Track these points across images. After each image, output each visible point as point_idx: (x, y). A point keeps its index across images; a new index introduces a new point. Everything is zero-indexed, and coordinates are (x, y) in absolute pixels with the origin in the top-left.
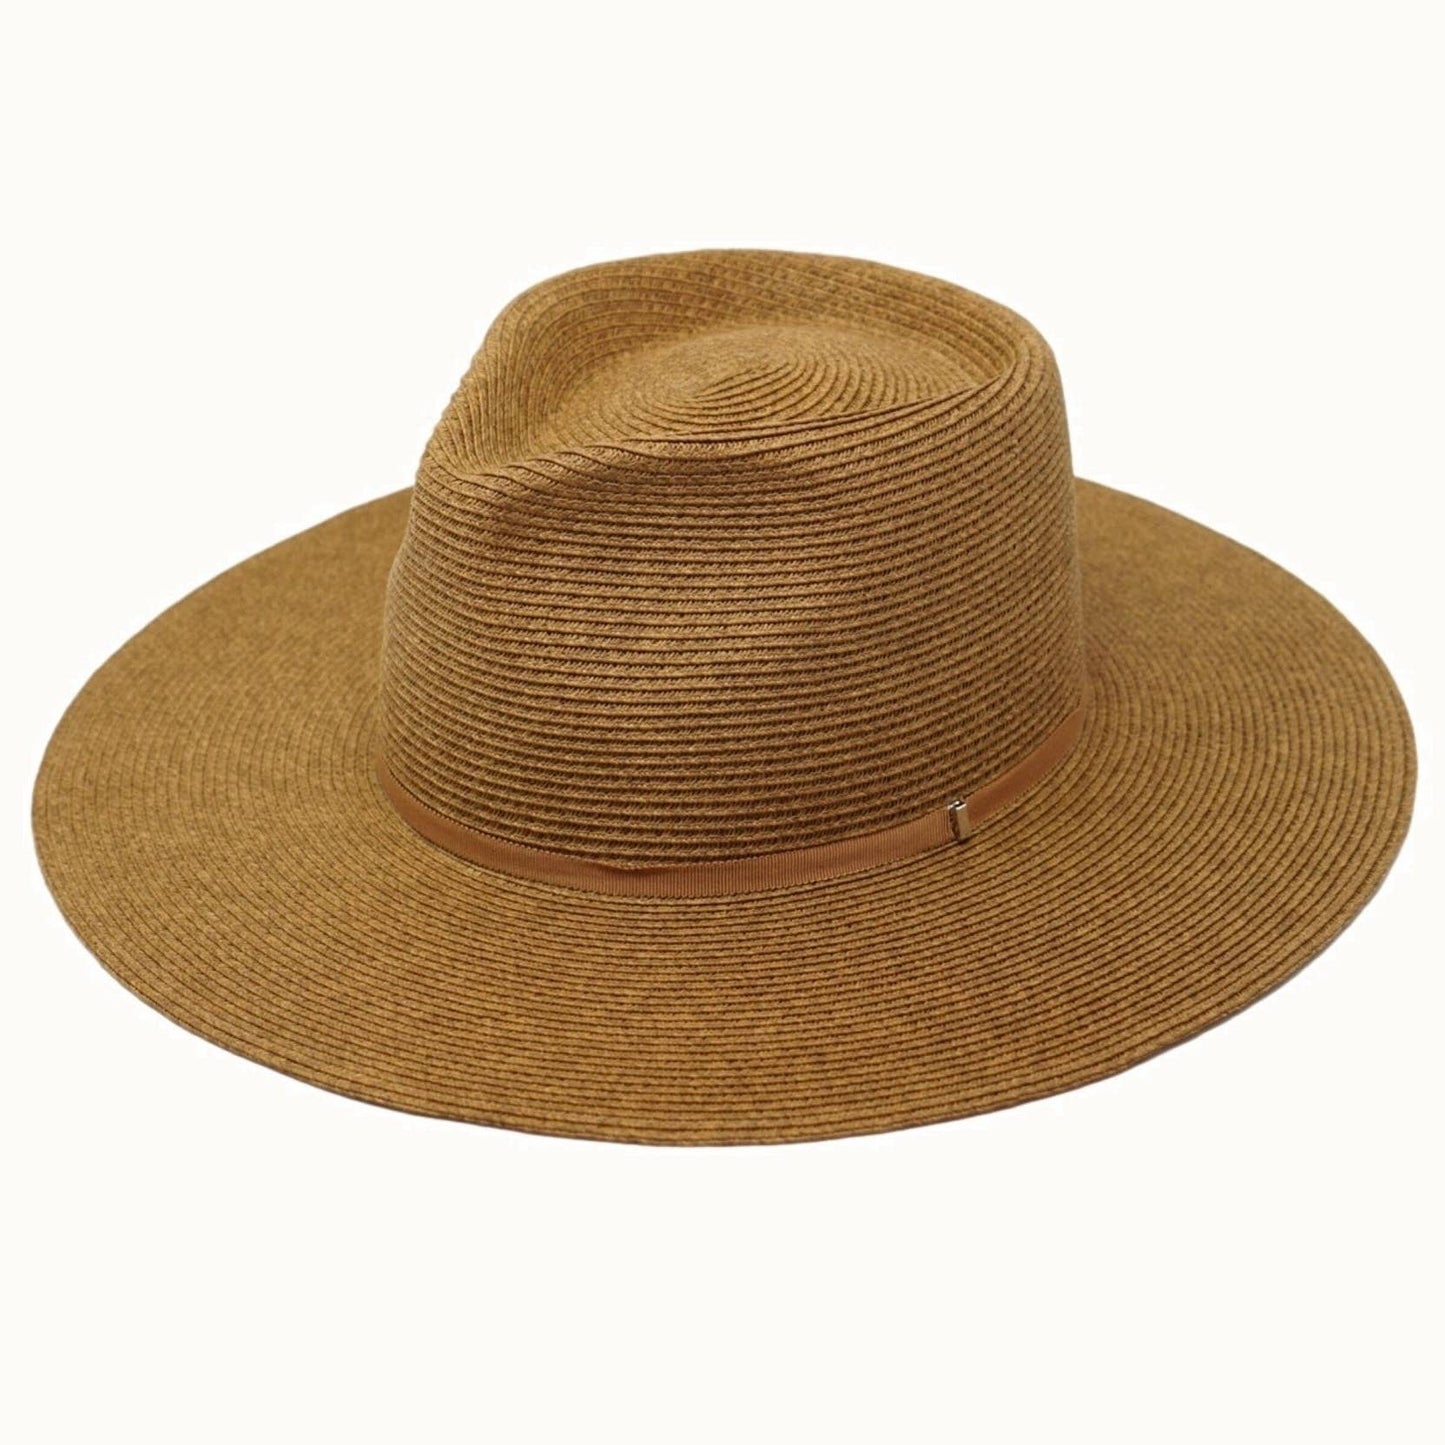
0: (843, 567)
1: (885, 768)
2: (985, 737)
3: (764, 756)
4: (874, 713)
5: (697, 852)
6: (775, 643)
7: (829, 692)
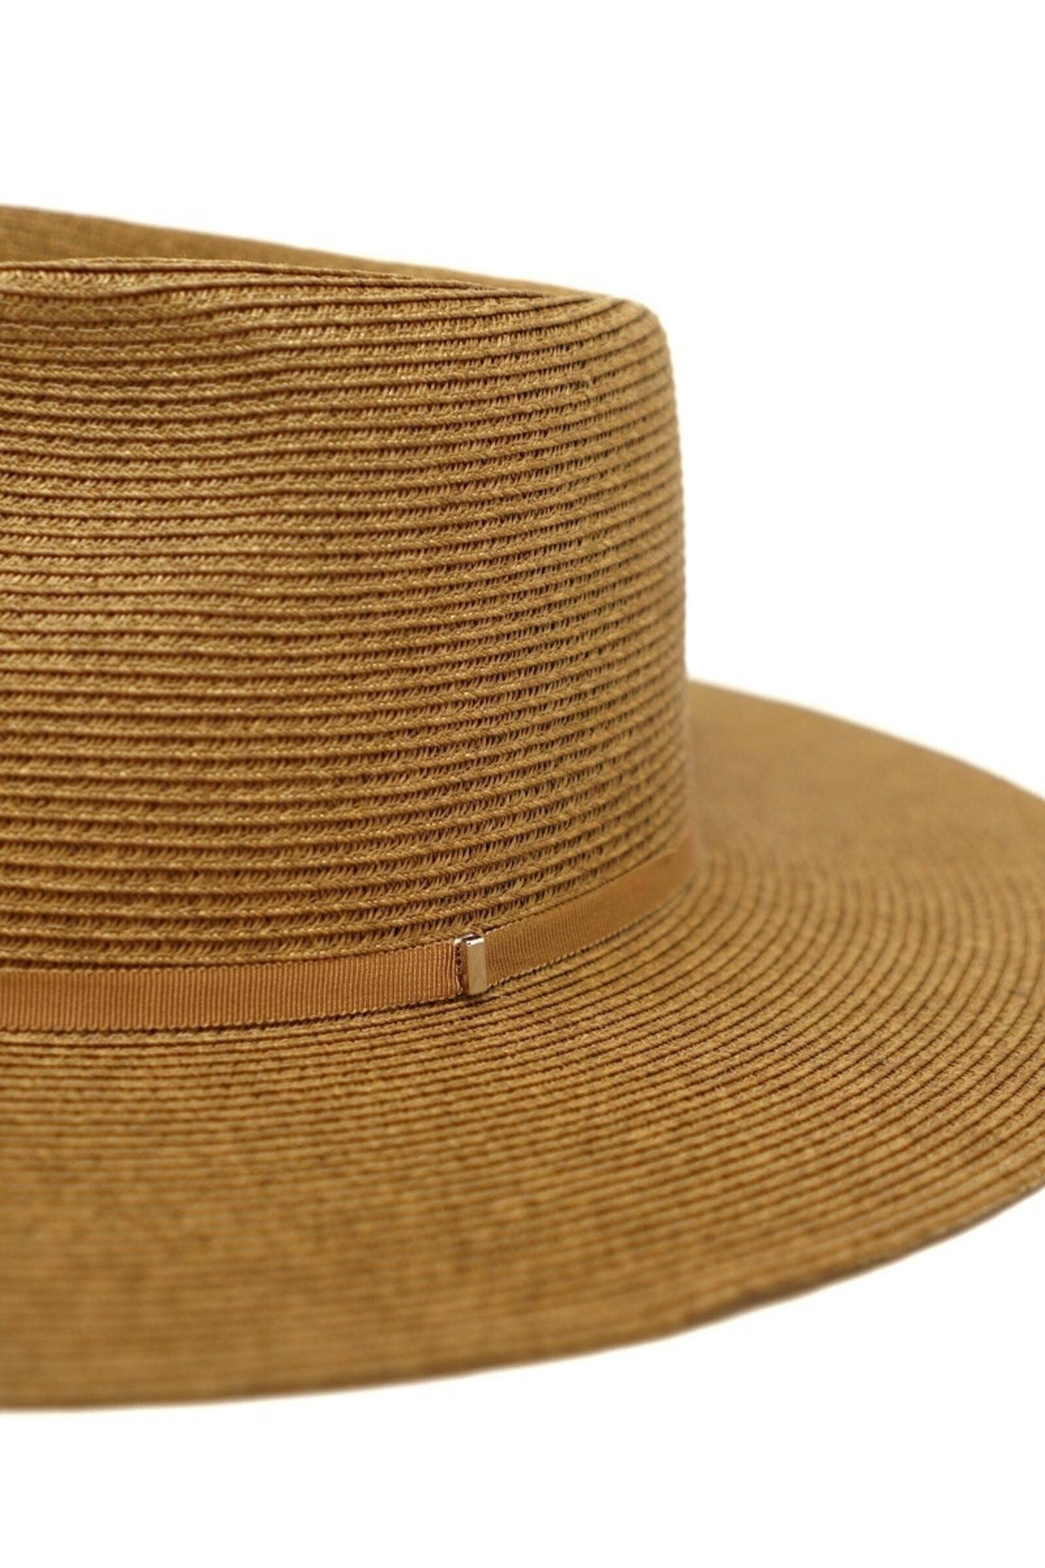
0: (289, 493)
1: (350, 846)
2: (521, 837)
3: (145, 794)
4: (333, 748)
5: (27, 952)
6: (170, 606)
7: (259, 699)
